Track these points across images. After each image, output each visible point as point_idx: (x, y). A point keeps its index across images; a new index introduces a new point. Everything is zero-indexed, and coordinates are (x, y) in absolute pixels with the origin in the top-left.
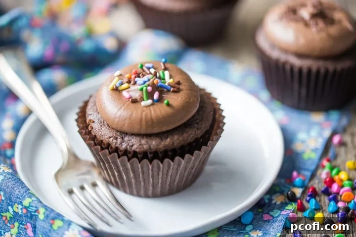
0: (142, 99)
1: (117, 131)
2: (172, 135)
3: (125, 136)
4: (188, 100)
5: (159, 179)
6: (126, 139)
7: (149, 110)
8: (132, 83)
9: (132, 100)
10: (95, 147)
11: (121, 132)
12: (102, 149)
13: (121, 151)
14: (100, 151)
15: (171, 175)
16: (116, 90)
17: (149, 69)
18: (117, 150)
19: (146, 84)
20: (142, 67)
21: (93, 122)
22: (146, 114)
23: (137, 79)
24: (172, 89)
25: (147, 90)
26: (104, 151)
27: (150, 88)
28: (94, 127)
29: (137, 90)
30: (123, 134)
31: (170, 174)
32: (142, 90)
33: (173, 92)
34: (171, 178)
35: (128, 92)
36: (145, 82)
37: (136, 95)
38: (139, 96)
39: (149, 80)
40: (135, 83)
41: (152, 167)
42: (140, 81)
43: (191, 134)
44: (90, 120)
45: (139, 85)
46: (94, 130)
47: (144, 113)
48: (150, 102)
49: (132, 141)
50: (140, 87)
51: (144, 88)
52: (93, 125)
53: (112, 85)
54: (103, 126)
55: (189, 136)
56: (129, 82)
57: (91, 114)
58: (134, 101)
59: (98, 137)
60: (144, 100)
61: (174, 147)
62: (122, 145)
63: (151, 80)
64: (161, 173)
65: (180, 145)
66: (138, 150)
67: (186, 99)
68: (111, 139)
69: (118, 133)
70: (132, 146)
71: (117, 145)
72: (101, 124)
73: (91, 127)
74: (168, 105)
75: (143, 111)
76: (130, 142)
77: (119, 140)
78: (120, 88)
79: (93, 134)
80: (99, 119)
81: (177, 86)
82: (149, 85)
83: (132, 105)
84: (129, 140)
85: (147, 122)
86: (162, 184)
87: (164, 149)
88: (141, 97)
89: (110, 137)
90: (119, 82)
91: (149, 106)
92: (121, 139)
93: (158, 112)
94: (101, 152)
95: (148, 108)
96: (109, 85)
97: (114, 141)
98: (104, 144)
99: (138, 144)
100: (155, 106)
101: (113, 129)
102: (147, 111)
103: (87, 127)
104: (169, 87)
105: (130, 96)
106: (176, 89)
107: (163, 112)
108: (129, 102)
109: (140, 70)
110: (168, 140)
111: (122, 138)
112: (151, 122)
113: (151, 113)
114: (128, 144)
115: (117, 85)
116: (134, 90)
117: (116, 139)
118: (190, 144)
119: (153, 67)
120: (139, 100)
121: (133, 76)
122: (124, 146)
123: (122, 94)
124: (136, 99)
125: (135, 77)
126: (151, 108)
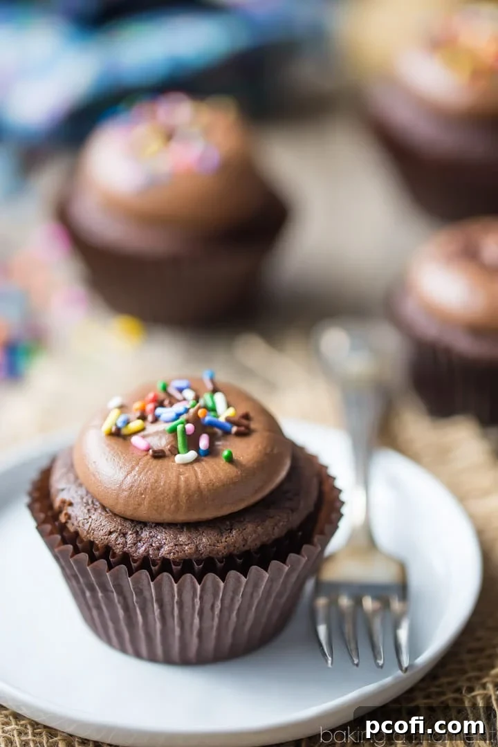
0: (174, 451)
1: (125, 519)
2: (240, 522)
3: (141, 529)
4: (268, 450)
5: (213, 619)
6: (145, 534)
7: (192, 472)
8: (150, 418)
9: (154, 452)
10: (76, 557)
11: (132, 521)
12: (93, 559)
13: (135, 561)
14: (88, 565)
15: (239, 609)
16: (118, 434)
17: (181, 390)
18: (126, 558)
19: (183, 418)
20: (165, 389)
21: (71, 504)
22: (187, 480)
23: (159, 411)
24: (234, 429)
25: (184, 430)
26: (96, 563)
27: (190, 427)
28: (73, 514)
29: (164, 432)
30: (139, 524)
31: (237, 606)
32: (173, 431)
33: (238, 434)
34: (238, 615)
35: (144, 437)
36: (178, 416)
37: (162, 443)
38: (168, 444)
39: (187, 411)
40: (156, 420)
41: (202, 590)
42: (166, 413)
43: (279, 521)
44: (63, 502)
45: (167, 422)
46: (73, 520)
47: (182, 478)
48: (192, 454)
49: (159, 537)
50: (168, 426)
51: (179, 428)
52: (70, 510)
53: (108, 425)
54: (92, 511)
55: (276, 525)
56: (143, 417)
57: (63, 490)
58: (159, 455)
59: (83, 534)
60: (179, 453)
61: (246, 548)
62: (137, 548)
63: (192, 411)
64: (218, 603)
65: (258, 543)
66: (171, 556)
67: (265, 448)
68: (114, 536)
69: (128, 524)
70: (159, 549)
71: (125, 549)
72: (88, 507)
73: (66, 514)
74: (230, 460)
75: (180, 474)
76: (154, 539)
77: (130, 538)
78: (125, 431)
79: (72, 529)
80: (82, 498)
81: (245, 422)
82: (187, 421)
83: (155, 462)
84: (151, 537)
85: (189, 496)
86: (219, 629)
87: (225, 552)
88: (172, 446)
89: (110, 533)
90: (122, 418)
91: (192, 463)
92: (134, 535)
93: (212, 476)
94: (91, 565)
95: (189, 467)
96: (102, 425)
97: (120, 540)
98: (97, 549)
99: (172, 544)
100: (203, 463)
101: (115, 515)
102: (188, 473)
103: (56, 516)
104: (228, 425)
105: (149, 444)
106: (242, 429)
107: (222, 475)
108: (149, 457)
109: (162, 395)
110: (234, 532)
111: (137, 533)
112: (199, 496)
113: (197, 477)
114: (151, 545)
115: (120, 425)
116: (157, 433)
117: (125, 535)
118: (277, 541)
119: (189, 387)
120: (167, 453)
121: (150, 407)
122: (142, 550)
123: (130, 442)
124: (162, 451)
125: (155, 408)
126: (196, 467)
